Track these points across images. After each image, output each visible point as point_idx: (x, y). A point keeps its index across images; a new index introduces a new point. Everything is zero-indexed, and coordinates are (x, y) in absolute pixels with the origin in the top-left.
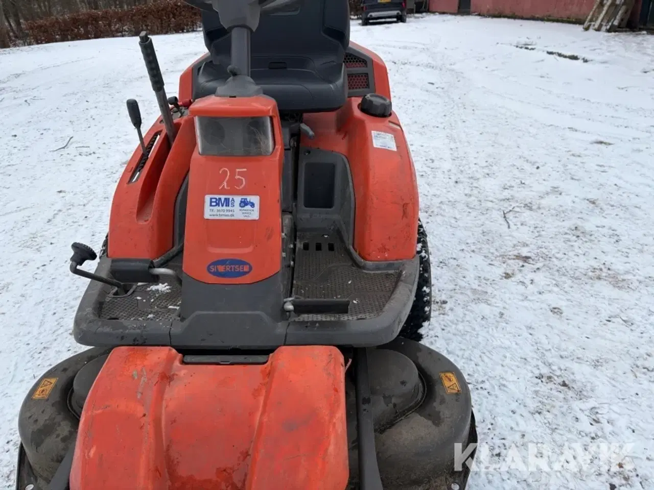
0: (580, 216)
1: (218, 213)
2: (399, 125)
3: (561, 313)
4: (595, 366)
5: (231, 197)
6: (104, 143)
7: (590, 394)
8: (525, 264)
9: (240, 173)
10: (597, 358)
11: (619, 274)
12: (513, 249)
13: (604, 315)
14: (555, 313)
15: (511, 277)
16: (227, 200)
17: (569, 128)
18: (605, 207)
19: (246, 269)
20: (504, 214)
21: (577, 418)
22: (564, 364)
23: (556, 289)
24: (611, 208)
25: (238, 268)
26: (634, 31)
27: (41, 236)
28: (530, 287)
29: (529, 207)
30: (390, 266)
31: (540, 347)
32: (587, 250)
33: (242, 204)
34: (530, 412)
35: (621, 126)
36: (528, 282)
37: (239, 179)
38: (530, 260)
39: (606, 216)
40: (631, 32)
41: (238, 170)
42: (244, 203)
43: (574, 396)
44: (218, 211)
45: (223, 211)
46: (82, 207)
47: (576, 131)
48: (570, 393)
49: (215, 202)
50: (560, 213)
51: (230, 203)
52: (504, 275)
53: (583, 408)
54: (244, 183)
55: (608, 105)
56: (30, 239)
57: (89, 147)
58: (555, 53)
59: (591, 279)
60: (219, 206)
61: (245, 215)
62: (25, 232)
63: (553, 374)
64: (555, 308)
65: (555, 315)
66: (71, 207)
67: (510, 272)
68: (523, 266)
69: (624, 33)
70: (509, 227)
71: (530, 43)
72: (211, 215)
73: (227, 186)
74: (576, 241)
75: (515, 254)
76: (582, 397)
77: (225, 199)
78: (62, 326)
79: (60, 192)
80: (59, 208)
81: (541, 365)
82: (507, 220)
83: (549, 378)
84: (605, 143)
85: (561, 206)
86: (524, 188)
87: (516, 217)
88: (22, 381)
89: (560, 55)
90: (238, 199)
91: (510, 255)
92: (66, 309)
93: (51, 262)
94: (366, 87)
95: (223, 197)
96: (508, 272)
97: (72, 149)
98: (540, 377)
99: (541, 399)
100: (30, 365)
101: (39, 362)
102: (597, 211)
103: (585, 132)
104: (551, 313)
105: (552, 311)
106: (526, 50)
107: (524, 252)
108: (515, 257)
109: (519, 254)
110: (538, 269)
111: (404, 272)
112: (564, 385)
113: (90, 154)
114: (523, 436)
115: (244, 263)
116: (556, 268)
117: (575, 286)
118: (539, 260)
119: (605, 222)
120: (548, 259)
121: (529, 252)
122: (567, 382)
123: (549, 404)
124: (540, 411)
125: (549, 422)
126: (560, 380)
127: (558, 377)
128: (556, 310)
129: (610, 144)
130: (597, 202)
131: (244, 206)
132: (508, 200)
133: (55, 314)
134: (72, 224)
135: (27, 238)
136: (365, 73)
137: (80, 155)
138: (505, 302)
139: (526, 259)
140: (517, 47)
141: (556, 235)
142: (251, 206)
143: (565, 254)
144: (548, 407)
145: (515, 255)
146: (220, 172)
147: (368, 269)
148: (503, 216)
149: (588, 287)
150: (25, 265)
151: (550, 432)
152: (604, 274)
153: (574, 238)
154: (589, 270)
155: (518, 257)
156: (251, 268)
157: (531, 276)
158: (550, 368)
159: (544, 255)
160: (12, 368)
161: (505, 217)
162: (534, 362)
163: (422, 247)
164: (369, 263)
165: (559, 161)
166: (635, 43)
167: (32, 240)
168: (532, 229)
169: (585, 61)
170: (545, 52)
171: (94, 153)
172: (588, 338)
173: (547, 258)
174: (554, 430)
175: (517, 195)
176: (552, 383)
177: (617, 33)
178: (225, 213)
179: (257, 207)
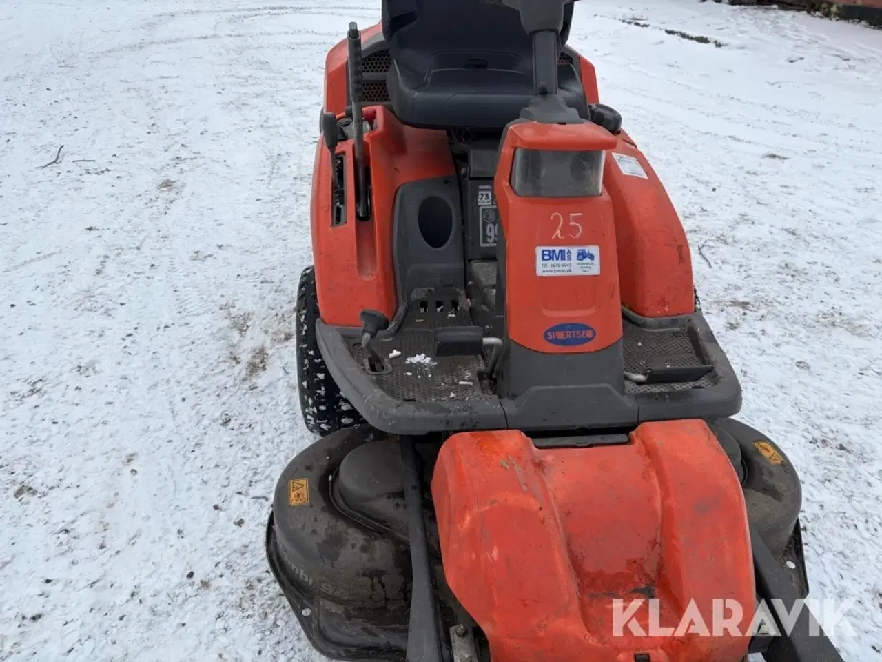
0: (786, 251)
1: (553, 269)
2: (636, 146)
3: (809, 368)
4: (866, 426)
5: (566, 249)
6: (115, 155)
7: (872, 455)
8: (747, 312)
9: (575, 219)
10: (866, 417)
11: (852, 319)
12: (726, 294)
13: (855, 368)
14: (802, 367)
15: (736, 328)
16: (562, 252)
17: (730, 137)
18: (809, 239)
19: (589, 334)
20: (699, 249)
21: (869, 483)
22: (834, 424)
23: (793, 340)
24: (815, 240)
25: (580, 334)
26: (762, 5)
27: (100, 294)
28: (763, 338)
29: (721, 239)
30: (674, 323)
31: (802, 408)
32: (809, 292)
33: (580, 257)
34: (819, 480)
35: (788, 134)
36: (758, 332)
37: (574, 226)
38: (749, 306)
39: (814, 250)
40: (760, 6)
41: (572, 215)
42: (582, 256)
43: (856, 459)
44: (552, 265)
45: (559, 265)
46: (136, 251)
47: (739, 140)
48: (852, 457)
49: (549, 255)
50: (761, 248)
51: (566, 256)
52: (728, 325)
53: (871, 471)
54: (580, 230)
55: (764, 106)
56: (87, 299)
57: (94, 161)
58: (677, 33)
59: (825, 326)
60: (553, 260)
61: (584, 269)
62: (71, 288)
63: (826, 437)
64: (799, 362)
65: (803, 370)
66: (119, 251)
67: (733, 322)
68: (745, 314)
69: (751, 6)
70: (710, 266)
71: (639, 18)
72: (544, 271)
73: (561, 235)
74: (792, 282)
75: (730, 299)
76: (865, 460)
77: (560, 251)
78: (203, 415)
79: (90, 229)
80: (103, 254)
81: (811, 429)
82: (706, 257)
83: (824, 442)
84: (779, 157)
85: (759, 238)
86: (708, 215)
87: (713, 253)
88: (189, 489)
89: (684, 36)
90: (574, 251)
91: (725, 301)
92: (196, 393)
93: (138, 330)
95: (557, 249)
96: (730, 321)
97: (66, 163)
98: (814, 441)
99: (824, 466)
100: (187, 468)
101: (199, 463)
102: (802, 244)
103: (750, 142)
104: (798, 369)
105: (798, 366)
106: (637, 27)
107: (741, 297)
108: (731, 303)
109: (735, 299)
110: (763, 316)
111: (699, 330)
112: (842, 448)
113: (102, 172)
114: (822, 506)
115: (588, 328)
116: (782, 315)
117: (811, 335)
118: (759, 306)
119: (816, 257)
120: (769, 304)
121: (746, 296)
122: (844, 445)
123: (834, 470)
124: (828, 478)
125: (842, 490)
126: (836, 444)
127: (832, 440)
128: (802, 365)
129: (785, 158)
130: (798, 232)
131: (583, 259)
132: (695, 231)
133: (184, 400)
134: (136, 276)
135: (80, 297)
137: (88, 173)
138: (742, 358)
139: (744, 305)
140: (624, 21)
141: (767, 274)
142: (590, 258)
143: (786, 298)
144: (836, 474)
145: (730, 302)
146: (552, 218)
147: (651, 327)
148: (698, 252)
149: (825, 335)
150: (100, 336)
151: (846, 500)
152: (838, 321)
153: (790, 278)
154: (820, 316)
155: (735, 303)
156: (594, 334)
157: (759, 326)
158: (821, 430)
159: (763, 300)
160: (166, 473)
161: (701, 254)
162: (802, 426)
164: (648, 320)
165: (736, 181)
166: (768, 20)
167: (90, 301)
168: (737, 268)
169: (718, 45)
170: (664, 31)
171: (108, 170)
172: (848, 394)
173: (768, 304)
174: (850, 497)
175: (703, 225)
176: (829, 447)
177: (743, 6)
178: (561, 268)
179: (597, 260)
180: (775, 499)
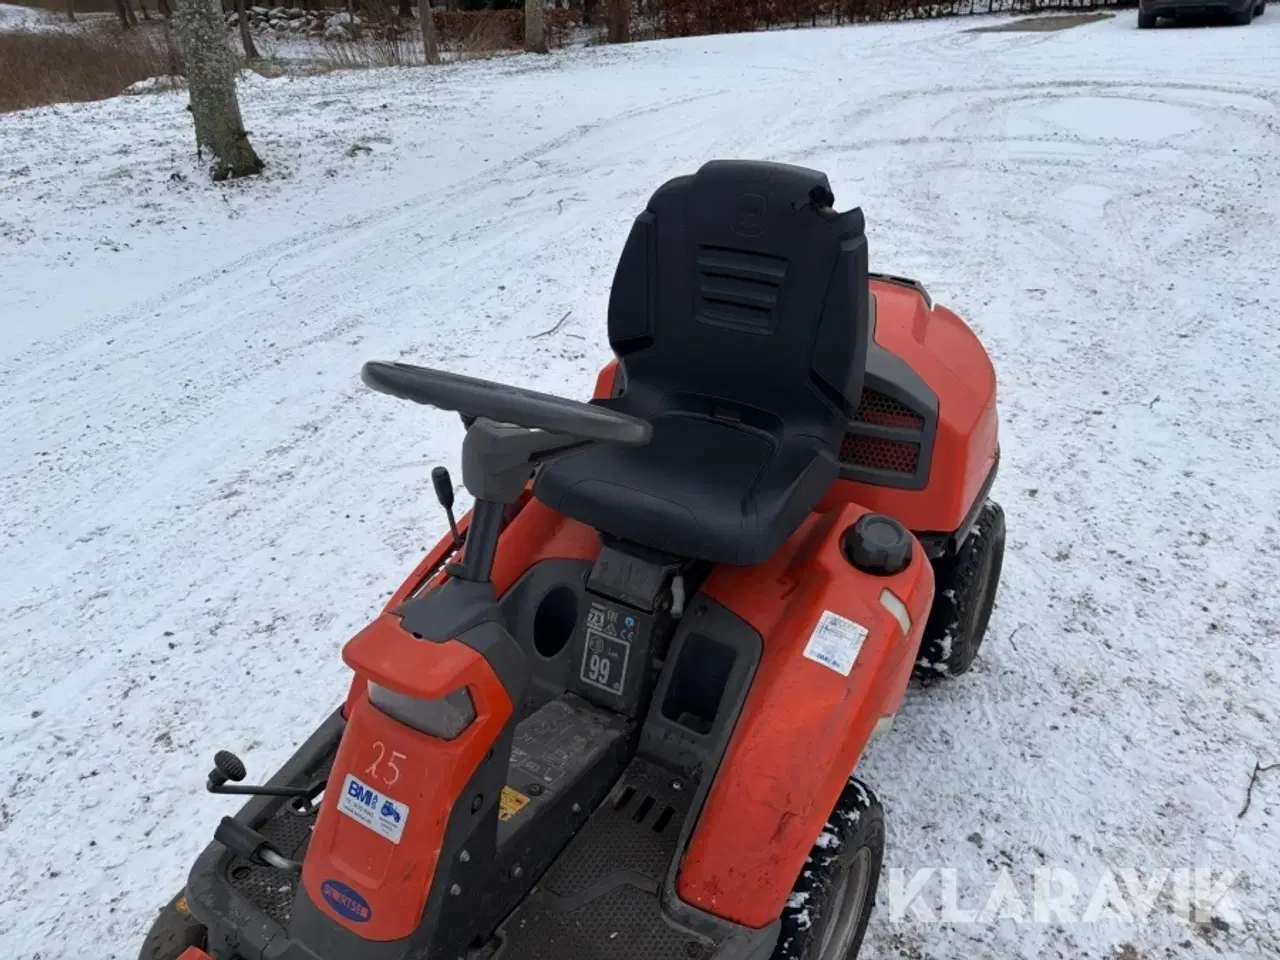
1: (355, 809)
5: (375, 793)
9: (397, 760)
16: (369, 794)
19: (364, 913)
20: (1257, 770)
25: (356, 908)
33: (385, 811)
37: (392, 768)
38: (1221, 934)
41: (395, 753)
42: (388, 810)
44: (356, 805)
49: (356, 790)
51: (372, 801)
54: (396, 778)
57: (584, 338)
60: (358, 798)
68: (1187, 945)
70: (1242, 814)
72: (346, 807)
73: (376, 773)
77: (368, 792)
90: (382, 800)
94: (909, 471)
95: (366, 788)
97: (558, 337)
113: (577, 358)
115: (365, 905)
118: (1242, 943)
131: (385, 815)
136: (915, 443)
137: (562, 355)
139: (1213, 927)
142: (395, 819)
146: (374, 746)
148: (1253, 774)
156: (369, 914)
161: (1253, 780)
163: (807, 901)
171: (583, 356)
179: (401, 824)
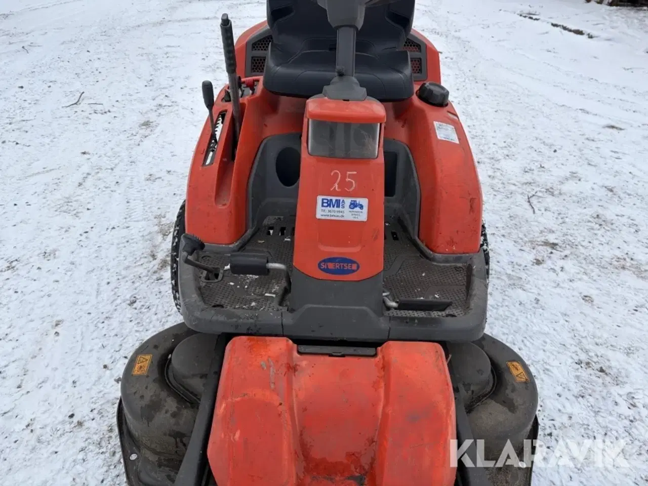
0: (600, 204)
1: (329, 214)
2: (456, 115)
3: (592, 301)
4: (628, 354)
5: (341, 199)
6: (117, 101)
7: (625, 379)
8: (554, 251)
9: (351, 176)
10: (629, 346)
11: (641, 264)
12: (541, 235)
13: (632, 304)
14: (586, 301)
15: (541, 263)
16: (338, 202)
17: (581, 110)
18: (622, 195)
19: (354, 267)
20: (529, 198)
21: (616, 402)
22: (601, 351)
23: (585, 277)
24: (627, 196)
25: (347, 267)
26: (636, 7)
27: (75, 201)
28: (561, 274)
29: (550, 191)
30: (458, 259)
31: (577, 334)
32: (610, 239)
33: (352, 206)
34: (574, 395)
35: (630, 110)
36: (558, 269)
37: (349, 182)
38: (558, 247)
39: (624, 205)
40: (633, 7)
41: (349, 173)
42: (354, 205)
43: (612, 381)
44: (329, 211)
45: (334, 211)
46: (110, 171)
47: (588, 113)
48: (608, 379)
49: (327, 203)
50: (581, 201)
51: (341, 205)
52: (535, 261)
53: (621, 393)
54: (354, 186)
55: (615, 86)
56: (66, 204)
57: (102, 104)
58: (560, 26)
59: (616, 268)
60: (330, 207)
61: (354, 216)
62: (57, 195)
63: (590, 360)
64: (586, 296)
65: (587, 303)
66: (99, 170)
67: (540, 259)
68: (551, 253)
69: (625, 8)
70: (534, 212)
71: (533, 13)
72: (322, 215)
73: (339, 188)
74: (599, 229)
75: (543, 240)
76: (619, 382)
77: (336, 200)
78: (118, 296)
79: (84, 153)
80: (87, 171)
81: (579, 352)
82: (532, 204)
83: (588, 364)
84: (616, 128)
85: (581, 193)
86: (544, 171)
87: (539, 202)
88: (91, 351)
89: (565, 28)
90: (348, 201)
91: (538, 241)
92: (118, 279)
93: (93, 229)
94: (418, 72)
95: (334, 199)
96: (538, 258)
97: (84, 105)
98: (579, 363)
99: (582, 384)
100: (95, 335)
101: (104, 332)
102: (616, 199)
103: (596, 115)
104: (583, 301)
105: (583, 299)
106: (530, 20)
107: (552, 239)
108: (543, 243)
109: (547, 240)
110: (566, 256)
111: (475, 267)
112: (602, 370)
113: (105, 113)
114: (570, 417)
115: (353, 262)
116: (582, 256)
117: (603, 275)
118: (566, 247)
119: (624, 211)
120: (574, 247)
121: (556, 239)
122: (604, 368)
123: (590, 389)
124: (583, 395)
125: (592, 406)
126: (598, 366)
127: (595, 363)
128: (587, 298)
129: (621, 129)
130: (615, 190)
131: (353, 208)
132: (530, 183)
133: (108, 283)
134: (104, 189)
135: (62, 202)
136: (418, 58)
137: (96, 113)
138: (539, 288)
139: (554, 246)
140: (521, 15)
141: (580, 222)
142: (360, 208)
143: (590, 242)
144: (590, 391)
145: (542, 242)
146: (332, 174)
147: (438, 262)
148: (528, 200)
149: (614, 276)
150: (66, 231)
151: (593, 414)
152: (628, 264)
153: (597, 226)
154: (614, 260)
155: (546, 243)
156: (358, 267)
157: (561, 263)
158: (588, 354)
159: (570, 243)
160: (79, 338)
161: (529, 202)
162: (573, 349)
163: (484, 240)
164: (438, 256)
165: (575, 145)
166: (637, 19)
167: (68, 205)
168: (556, 215)
169: (591, 37)
170: (550, 24)
171: (109, 111)
172: (619, 326)
173: (573, 245)
174: (597, 413)
175: (538, 179)
176: (591, 368)
177: (618, 7)
178: (336, 214)
179: (365, 209)
180: (510, 410)
